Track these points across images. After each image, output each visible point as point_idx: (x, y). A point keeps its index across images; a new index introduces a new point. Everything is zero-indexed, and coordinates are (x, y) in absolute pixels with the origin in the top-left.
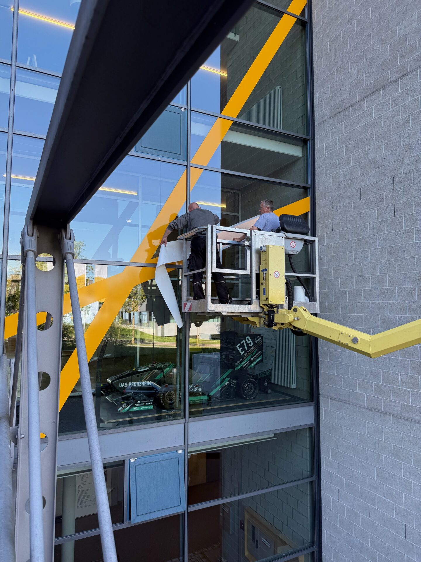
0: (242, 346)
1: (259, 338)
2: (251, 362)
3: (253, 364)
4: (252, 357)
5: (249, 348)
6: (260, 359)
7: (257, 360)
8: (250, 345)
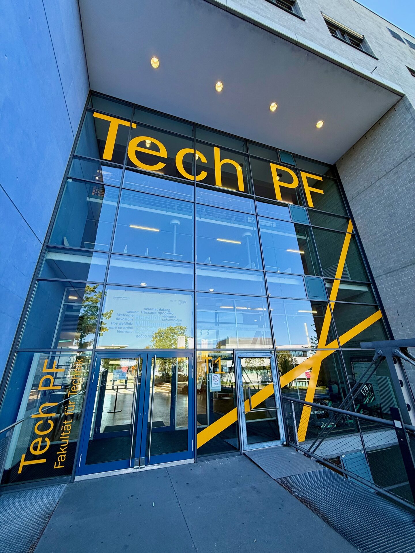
0: (363, 390)
2: (370, 400)
3: (371, 401)
4: (370, 397)
5: (367, 391)
6: (374, 397)
7: (373, 399)
8: (367, 390)
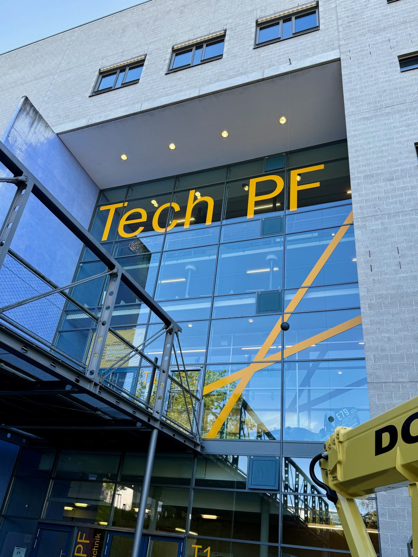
1: (354, 410)
8: (347, 414)
